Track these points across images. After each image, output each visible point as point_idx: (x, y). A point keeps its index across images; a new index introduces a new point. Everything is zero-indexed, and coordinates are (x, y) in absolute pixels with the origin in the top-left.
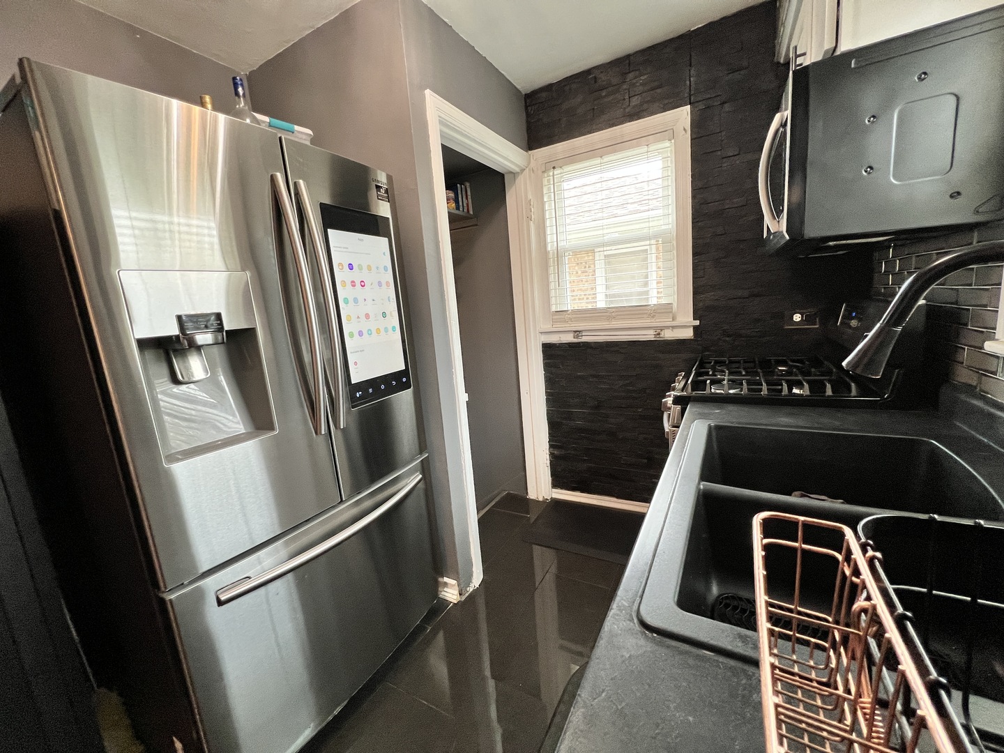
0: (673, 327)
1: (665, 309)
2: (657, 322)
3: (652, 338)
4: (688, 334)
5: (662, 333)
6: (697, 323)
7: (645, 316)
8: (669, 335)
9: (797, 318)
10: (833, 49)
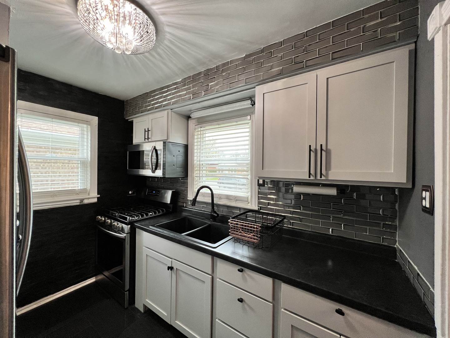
0: (89, 198)
1: (84, 191)
2: (81, 197)
3: (78, 204)
4: (95, 200)
5: (84, 201)
6: (99, 196)
7: (74, 194)
8: (86, 202)
9: (130, 192)
10: (167, 140)
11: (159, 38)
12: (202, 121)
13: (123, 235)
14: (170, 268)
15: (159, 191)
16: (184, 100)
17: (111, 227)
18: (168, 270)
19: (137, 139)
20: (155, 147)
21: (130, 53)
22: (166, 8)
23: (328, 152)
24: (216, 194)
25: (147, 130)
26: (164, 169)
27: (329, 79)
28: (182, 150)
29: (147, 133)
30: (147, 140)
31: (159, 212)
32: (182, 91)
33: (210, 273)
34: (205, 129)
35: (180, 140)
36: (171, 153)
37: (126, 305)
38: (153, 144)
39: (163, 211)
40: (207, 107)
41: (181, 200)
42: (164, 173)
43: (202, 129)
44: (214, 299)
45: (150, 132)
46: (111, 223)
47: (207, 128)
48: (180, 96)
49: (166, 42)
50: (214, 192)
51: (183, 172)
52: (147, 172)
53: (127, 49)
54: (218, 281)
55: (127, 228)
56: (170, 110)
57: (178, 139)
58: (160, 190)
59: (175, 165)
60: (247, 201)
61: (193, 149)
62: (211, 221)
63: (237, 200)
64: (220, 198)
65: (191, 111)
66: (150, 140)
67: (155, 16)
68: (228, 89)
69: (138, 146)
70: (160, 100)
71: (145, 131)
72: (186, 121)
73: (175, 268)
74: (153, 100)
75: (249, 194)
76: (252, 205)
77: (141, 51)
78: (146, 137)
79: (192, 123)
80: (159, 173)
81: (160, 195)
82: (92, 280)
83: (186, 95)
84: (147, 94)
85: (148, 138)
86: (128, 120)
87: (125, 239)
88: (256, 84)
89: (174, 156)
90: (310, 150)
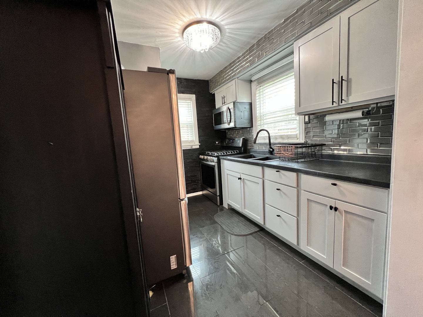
0: (195, 145)
1: (192, 141)
2: (191, 144)
3: (190, 148)
4: (198, 147)
5: (193, 147)
6: (200, 144)
7: (188, 143)
9: (217, 143)
10: (236, 101)
11: (222, 34)
12: (261, 81)
13: (213, 164)
14: (240, 179)
15: (234, 140)
16: (245, 69)
17: (207, 160)
18: (239, 179)
19: (218, 104)
20: (228, 107)
21: (208, 50)
22: (223, 17)
23: (349, 81)
24: (272, 136)
25: (223, 97)
26: (235, 122)
27: (351, 18)
28: (248, 107)
29: (223, 99)
30: (223, 104)
31: (234, 152)
32: (243, 62)
33: (261, 177)
34: (263, 87)
35: (246, 100)
36: (239, 110)
37: (218, 204)
38: (227, 106)
39: (237, 152)
40: (262, 69)
41: (249, 145)
42: (235, 125)
43: (261, 88)
44: (264, 191)
45: (225, 98)
46: (207, 158)
47: (265, 86)
48: (242, 66)
49: (227, 34)
50: (270, 135)
51: (249, 123)
52: (226, 126)
53: (206, 49)
54: (266, 181)
55: (215, 159)
56: (237, 79)
57: (244, 99)
58: (235, 138)
59: (243, 118)
60: (296, 138)
61: (255, 105)
62: (269, 155)
63: (288, 138)
64: (276, 139)
65: (251, 75)
66: (225, 104)
67: (218, 24)
68: (273, 51)
69: (219, 109)
70: (229, 73)
71: (222, 98)
72: (249, 84)
73: (242, 178)
74: (225, 75)
75: (298, 132)
76: (300, 140)
77: (213, 47)
78: (223, 102)
79: (254, 85)
80: (232, 125)
81: (235, 143)
82: (200, 193)
83: (245, 64)
84: (221, 72)
85: (224, 102)
86: (212, 93)
87: (215, 166)
88: (293, 41)
89: (241, 112)
90: (333, 83)
